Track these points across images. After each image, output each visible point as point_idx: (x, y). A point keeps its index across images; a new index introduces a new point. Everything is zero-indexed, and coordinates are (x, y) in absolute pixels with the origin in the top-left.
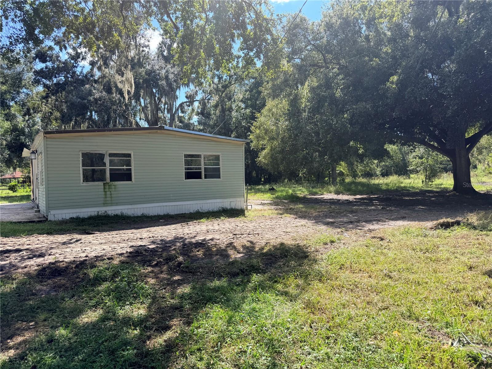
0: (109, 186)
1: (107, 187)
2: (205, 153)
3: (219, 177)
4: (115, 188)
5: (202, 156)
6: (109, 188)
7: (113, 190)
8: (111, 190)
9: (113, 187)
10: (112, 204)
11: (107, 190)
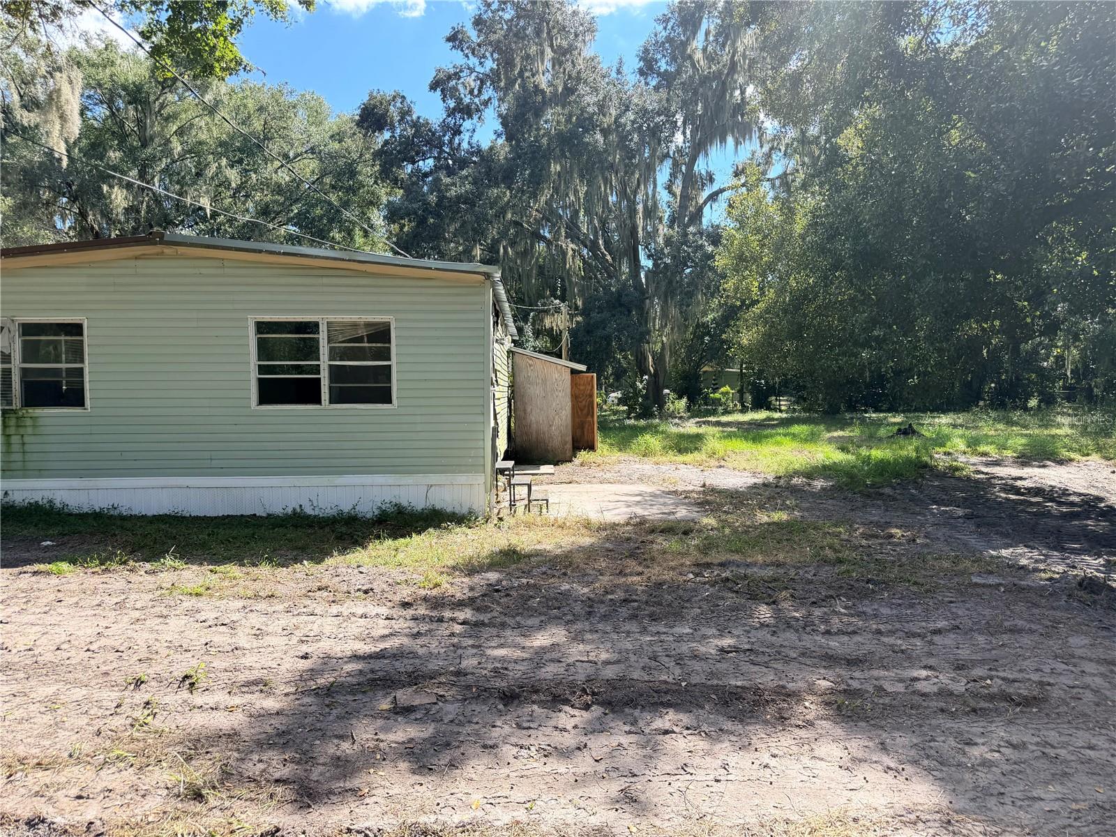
0: (17, 418)
1: (12, 422)
2: (332, 318)
3: (384, 396)
4: (34, 426)
5: (323, 329)
6: (18, 426)
7: (30, 430)
8: (22, 431)
9: (29, 422)
10: (25, 472)
11: (12, 431)
